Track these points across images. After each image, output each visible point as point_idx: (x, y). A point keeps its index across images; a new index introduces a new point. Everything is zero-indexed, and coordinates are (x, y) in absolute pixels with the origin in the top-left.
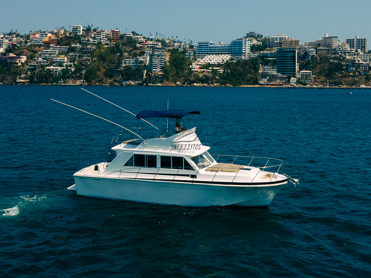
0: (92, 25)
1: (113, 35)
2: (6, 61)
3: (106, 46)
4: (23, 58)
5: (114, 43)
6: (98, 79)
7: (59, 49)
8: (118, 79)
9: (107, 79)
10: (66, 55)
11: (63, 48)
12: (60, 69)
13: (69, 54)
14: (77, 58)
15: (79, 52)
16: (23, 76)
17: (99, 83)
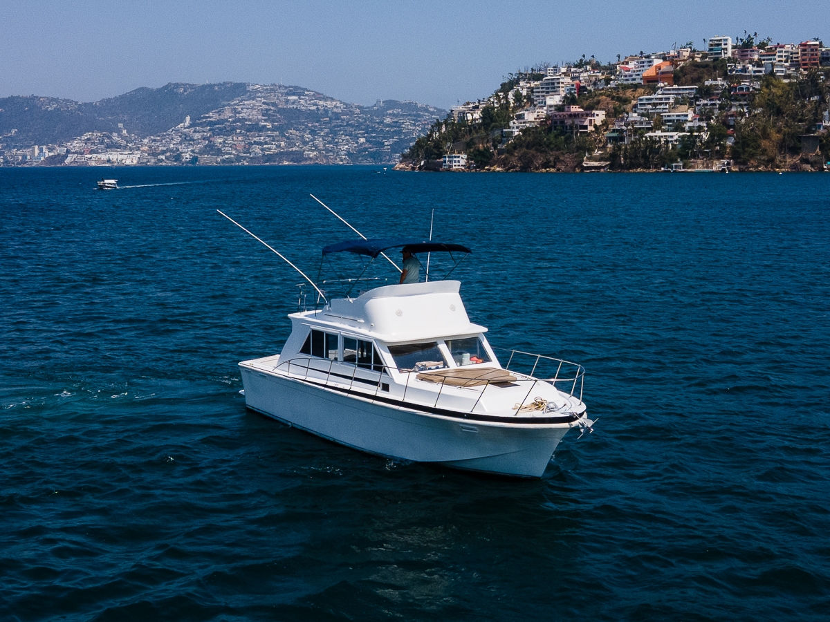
0: (756, 34)
1: (805, 55)
2: (562, 122)
3: (786, 81)
4: (597, 115)
5: (806, 73)
6: (763, 158)
7: (676, 92)
8: (811, 156)
9: (784, 158)
10: (691, 104)
11: (686, 89)
12: (676, 137)
13: (697, 103)
14: (716, 112)
15: (721, 97)
16: (597, 153)
17: (766, 167)
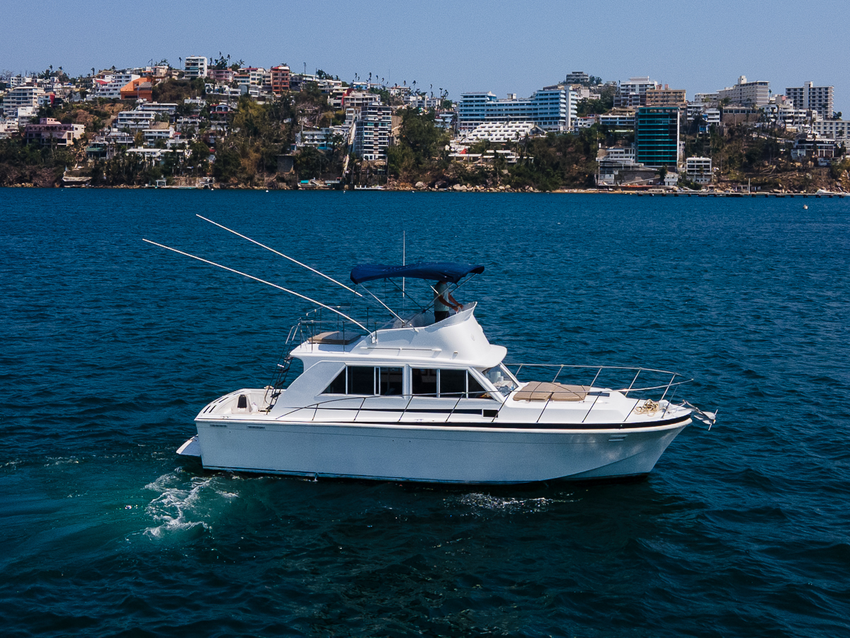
0: (229, 56)
1: (276, 79)
2: (39, 135)
3: (261, 103)
4: (77, 129)
5: (279, 96)
6: (243, 176)
7: (157, 109)
8: (286, 175)
9: (262, 176)
10: (171, 122)
11: (166, 106)
12: (158, 154)
13: (178, 120)
14: (197, 130)
15: (201, 115)
16: (77, 168)
17: (245, 184)
